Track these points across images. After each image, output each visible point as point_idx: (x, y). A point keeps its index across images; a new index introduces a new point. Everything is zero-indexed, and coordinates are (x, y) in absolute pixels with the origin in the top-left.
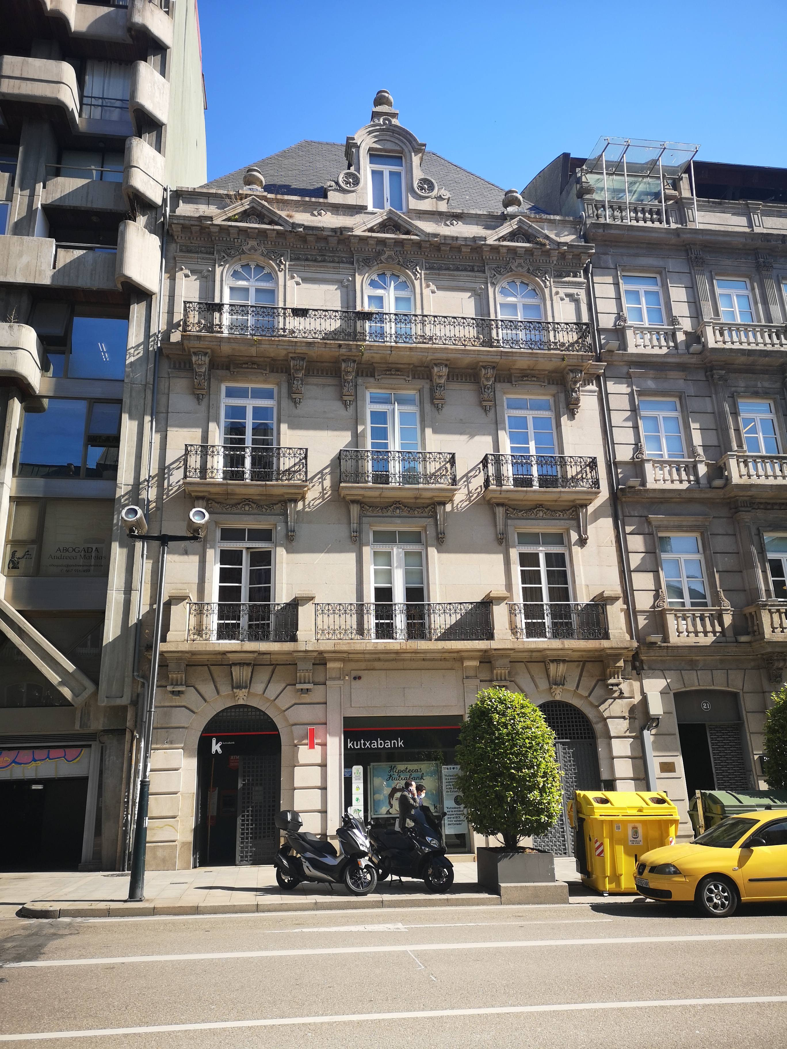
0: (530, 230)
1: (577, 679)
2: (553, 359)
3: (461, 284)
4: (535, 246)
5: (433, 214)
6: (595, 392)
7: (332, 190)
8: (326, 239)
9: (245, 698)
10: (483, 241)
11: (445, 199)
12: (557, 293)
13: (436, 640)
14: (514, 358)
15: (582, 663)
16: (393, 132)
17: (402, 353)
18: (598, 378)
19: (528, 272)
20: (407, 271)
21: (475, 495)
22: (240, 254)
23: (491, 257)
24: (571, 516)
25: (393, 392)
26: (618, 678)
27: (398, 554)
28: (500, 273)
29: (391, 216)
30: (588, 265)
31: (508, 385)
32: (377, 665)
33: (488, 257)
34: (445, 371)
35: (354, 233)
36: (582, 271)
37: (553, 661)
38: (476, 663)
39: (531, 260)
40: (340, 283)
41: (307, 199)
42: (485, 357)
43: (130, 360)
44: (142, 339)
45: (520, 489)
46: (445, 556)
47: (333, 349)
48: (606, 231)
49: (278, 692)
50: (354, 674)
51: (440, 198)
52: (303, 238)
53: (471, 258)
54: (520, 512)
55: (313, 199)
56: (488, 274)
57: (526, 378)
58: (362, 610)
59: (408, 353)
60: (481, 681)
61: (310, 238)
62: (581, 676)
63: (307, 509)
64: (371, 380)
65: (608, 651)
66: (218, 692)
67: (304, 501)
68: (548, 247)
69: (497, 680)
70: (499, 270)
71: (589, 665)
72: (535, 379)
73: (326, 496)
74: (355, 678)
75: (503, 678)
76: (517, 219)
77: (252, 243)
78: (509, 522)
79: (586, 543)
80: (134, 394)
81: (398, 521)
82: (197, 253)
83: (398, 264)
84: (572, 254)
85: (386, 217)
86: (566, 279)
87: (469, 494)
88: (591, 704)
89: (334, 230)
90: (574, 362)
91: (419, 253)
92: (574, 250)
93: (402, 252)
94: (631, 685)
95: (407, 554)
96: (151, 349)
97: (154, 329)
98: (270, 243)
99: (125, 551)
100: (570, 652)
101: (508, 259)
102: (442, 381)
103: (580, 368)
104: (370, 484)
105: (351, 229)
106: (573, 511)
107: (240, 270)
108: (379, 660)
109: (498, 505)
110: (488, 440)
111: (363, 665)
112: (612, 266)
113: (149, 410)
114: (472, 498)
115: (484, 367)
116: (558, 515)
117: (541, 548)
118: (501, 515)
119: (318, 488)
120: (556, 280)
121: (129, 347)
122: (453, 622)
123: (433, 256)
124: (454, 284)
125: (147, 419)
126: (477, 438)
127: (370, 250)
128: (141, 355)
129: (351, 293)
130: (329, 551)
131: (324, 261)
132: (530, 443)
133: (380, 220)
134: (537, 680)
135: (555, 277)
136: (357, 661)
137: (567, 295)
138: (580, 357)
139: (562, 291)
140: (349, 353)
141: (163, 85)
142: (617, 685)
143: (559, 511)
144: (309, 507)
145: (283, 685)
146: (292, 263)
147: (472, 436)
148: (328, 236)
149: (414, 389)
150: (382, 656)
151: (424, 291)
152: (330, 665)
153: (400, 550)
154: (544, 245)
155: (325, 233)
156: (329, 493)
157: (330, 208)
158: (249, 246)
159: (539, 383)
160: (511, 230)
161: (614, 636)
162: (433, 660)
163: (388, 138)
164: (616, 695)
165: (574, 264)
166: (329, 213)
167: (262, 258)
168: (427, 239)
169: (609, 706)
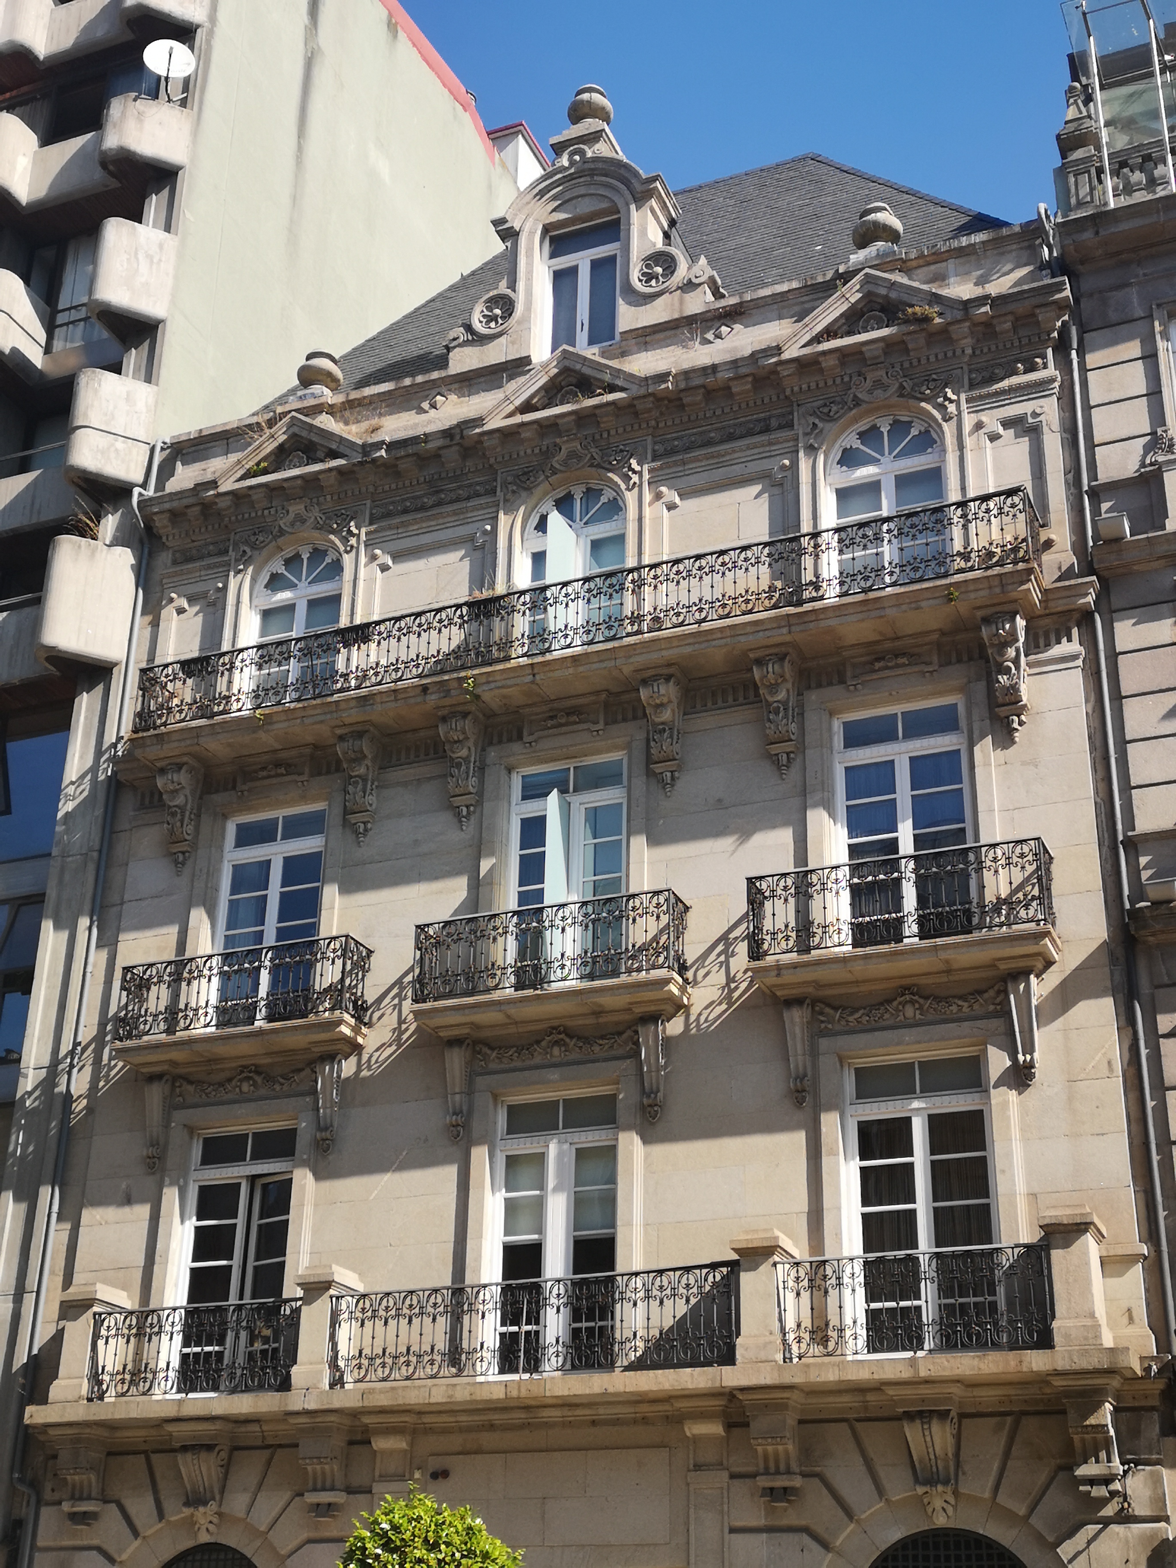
0: (893, 295)
1: (996, 1466)
2: (923, 604)
3: (737, 470)
4: (905, 328)
5: (676, 328)
6: (1075, 657)
7: (459, 345)
8: (436, 456)
9: (211, 1527)
10: (772, 356)
11: (700, 284)
12: (979, 426)
13: (627, 1369)
14: (823, 624)
15: (1009, 1419)
16: (592, 173)
17: (558, 674)
18: (1085, 619)
19: (901, 396)
20: (610, 475)
21: (744, 985)
22: (275, 538)
23: (804, 387)
24: (992, 1007)
25: (571, 765)
26: (1109, 1460)
27: (560, 1156)
28: (829, 418)
29: (567, 363)
30: (1064, 331)
31: (837, 690)
32: (487, 1439)
33: (796, 389)
34: (668, 691)
35: (486, 428)
36: (1050, 352)
37: (910, 1416)
38: (715, 1429)
39: (906, 365)
40: (471, 539)
41: (407, 381)
42: (751, 637)
43: (66, 807)
44: (89, 762)
45: (869, 950)
46: (660, 1150)
47: (412, 701)
48: (1102, 233)
49: (274, 1513)
50: (435, 1463)
51: (689, 286)
52: (389, 468)
53: (759, 402)
54: (852, 1014)
55: (420, 379)
56: (799, 429)
57: (882, 664)
58: (460, 1304)
59: (571, 671)
60: (733, 1476)
61: (403, 466)
62: (1007, 1455)
63: (365, 1073)
64: (516, 747)
65: (1058, 1382)
66: (161, 1515)
67: (360, 1055)
68: (938, 320)
69: (767, 1473)
70: (826, 410)
71: (1030, 1424)
72: (904, 660)
73: (405, 1037)
74: (435, 1476)
75: (782, 1467)
76: (859, 277)
77: (296, 508)
78: (824, 1043)
79: (1031, 1076)
80: (67, 877)
81: (554, 1075)
82: (201, 558)
83: (592, 466)
84: (1010, 317)
85: (556, 371)
86: (1005, 384)
87: (728, 984)
88: (1040, 1538)
89: (447, 433)
90: (981, 596)
91: (636, 427)
92: (1011, 307)
93: (597, 437)
94: (1157, 1481)
95: (581, 1154)
96: (102, 777)
97: (110, 737)
98: (329, 497)
99: (23, 1206)
100: (956, 1390)
101: (846, 379)
102: (666, 715)
103: (1007, 608)
104: (510, 991)
105: (478, 421)
106: (999, 992)
107: (282, 570)
108: (491, 1427)
109: (791, 1003)
110: (785, 836)
111: (456, 1441)
112: (1139, 312)
113: (87, 907)
114: (736, 995)
115: (759, 662)
116: (954, 1008)
117: (916, 1104)
118: (798, 1030)
119: (391, 1020)
120: (975, 393)
121: (66, 781)
122: (668, 1323)
123: (669, 423)
124: (719, 474)
125: (84, 922)
126: (760, 839)
127: (529, 451)
128: (86, 793)
129: (489, 558)
130: (403, 1166)
131: (439, 504)
132: (900, 826)
133: (544, 380)
134: (882, 1473)
135: (972, 386)
136: (445, 1431)
137: (1007, 424)
138: (996, 582)
139: (992, 419)
140: (447, 702)
141: (161, 246)
142: (1107, 1480)
143: (961, 997)
144: (369, 1068)
145: (287, 1495)
146: (372, 528)
147: (745, 834)
148: (440, 448)
149: (617, 748)
150: (495, 1417)
151: (647, 511)
152: (380, 1444)
153: (566, 1146)
154: (926, 319)
155: (431, 445)
156: (413, 1027)
157: (456, 386)
158: (292, 516)
159: (916, 669)
160: (845, 307)
161: (1067, 1336)
162: (616, 1422)
163: (582, 190)
164: (1109, 1511)
165: (1025, 341)
166: (453, 397)
167: (316, 534)
168: (643, 391)
169: (1089, 1543)
